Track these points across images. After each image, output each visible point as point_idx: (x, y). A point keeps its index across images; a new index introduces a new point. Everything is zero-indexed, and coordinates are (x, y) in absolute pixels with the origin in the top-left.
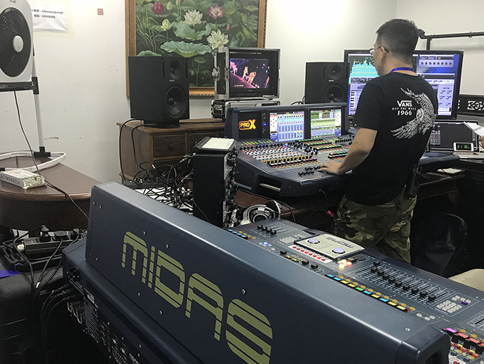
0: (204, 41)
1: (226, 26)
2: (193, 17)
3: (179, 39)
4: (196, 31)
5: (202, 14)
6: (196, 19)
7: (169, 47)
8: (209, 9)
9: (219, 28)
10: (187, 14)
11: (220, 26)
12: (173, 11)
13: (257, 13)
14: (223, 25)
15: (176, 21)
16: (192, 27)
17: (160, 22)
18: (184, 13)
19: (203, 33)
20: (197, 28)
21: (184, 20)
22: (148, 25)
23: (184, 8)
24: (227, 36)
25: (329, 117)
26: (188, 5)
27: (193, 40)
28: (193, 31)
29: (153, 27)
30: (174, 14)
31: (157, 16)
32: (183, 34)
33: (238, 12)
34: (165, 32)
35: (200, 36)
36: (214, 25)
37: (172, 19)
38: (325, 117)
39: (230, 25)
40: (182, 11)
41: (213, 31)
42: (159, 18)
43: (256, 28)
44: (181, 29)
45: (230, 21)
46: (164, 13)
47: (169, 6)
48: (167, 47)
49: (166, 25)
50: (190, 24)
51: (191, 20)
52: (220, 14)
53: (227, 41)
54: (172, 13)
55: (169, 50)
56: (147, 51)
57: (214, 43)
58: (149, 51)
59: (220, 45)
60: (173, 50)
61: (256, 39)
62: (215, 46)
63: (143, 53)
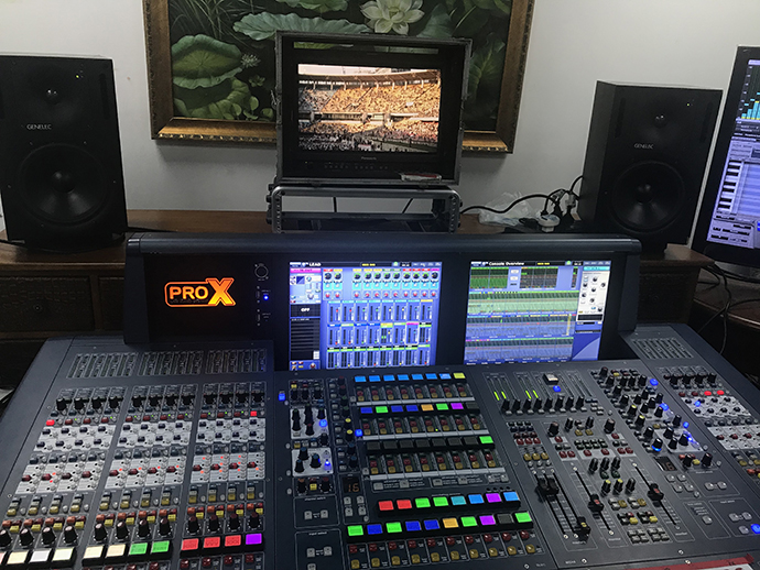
0: (354, 13)
3: (284, 9)
7: (257, 26)
24: (419, 3)
25: (553, 283)
27: (322, 10)
38: (536, 284)
48: (251, 27)
53: (417, 15)
55: (257, 35)
56: (199, 37)
57: (383, 20)
58: (204, 37)
59: (398, 25)
60: (267, 36)
61: (506, 10)
62: (384, 26)
63: (188, 39)
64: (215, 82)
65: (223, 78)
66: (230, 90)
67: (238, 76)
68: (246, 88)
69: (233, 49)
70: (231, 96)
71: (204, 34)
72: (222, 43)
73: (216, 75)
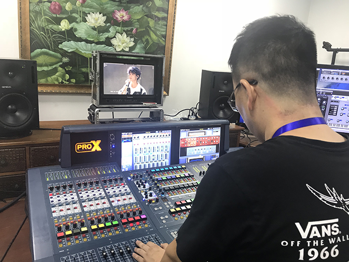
0: (108, 42)
1: (132, 29)
2: (96, 19)
3: (80, 40)
4: (99, 32)
5: (105, 17)
6: (99, 22)
7: (69, 46)
8: (114, 12)
9: (124, 31)
10: (88, 15)
11: (126, 29)
12: (73, 11)
13: (165, 19)
14: (129, 28)
15: (77, 22)
16: (94, 29)
17: (58, 21)
18: (85, 14)
19: (106, 35)
20: (100, 30)
21: (85, 21)
22: (44, 24)
23: (86, 10)
24: (133, 39)
26: (91, 7)
27: (95, 41)
28: (95, 32)
29: (50, 26)
30: (74, 15)
31: (54, 15)
32: (84, 34)
33: (145, 17)
34: (64, 32)
35: (103, 37)
36: (119, 28)
37: (71, 20)
39: (137, 30)
40: (84, 13)
41: (117, 34)
42: (57, 18)
43: (164, 33)
44: (82, 30)
45: (137, 25)
46: (63, 13)
47: (68, 6)
48: (66, 46)
49: (64, 25)
50: (93, 26)
51: (93, 21)
52: (126, 18)
53: (132, 44)
54: (71, 13)
55: (69, 50)
56: (43, 50)
57: (119, 45)
58: (46, 50)
59: (125, 48)
60: (73, 50)
61: (164, 43)
62: (119, 48)
63: (38, 51)
64: (50, 68)
65: (54, 67)
66: (57, 72)
67: (60, 66)
68: (64, 71)
69: (59, 55)
70: (57, 74)
71: (46, 48)
72: (54, 53)
73: (51, 65)
